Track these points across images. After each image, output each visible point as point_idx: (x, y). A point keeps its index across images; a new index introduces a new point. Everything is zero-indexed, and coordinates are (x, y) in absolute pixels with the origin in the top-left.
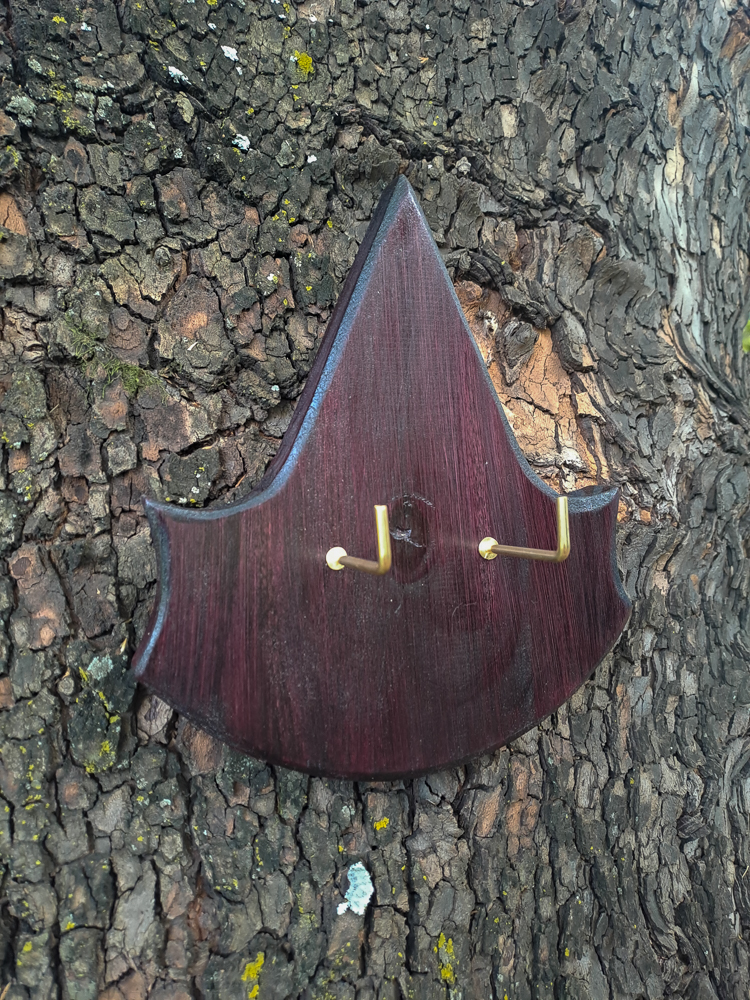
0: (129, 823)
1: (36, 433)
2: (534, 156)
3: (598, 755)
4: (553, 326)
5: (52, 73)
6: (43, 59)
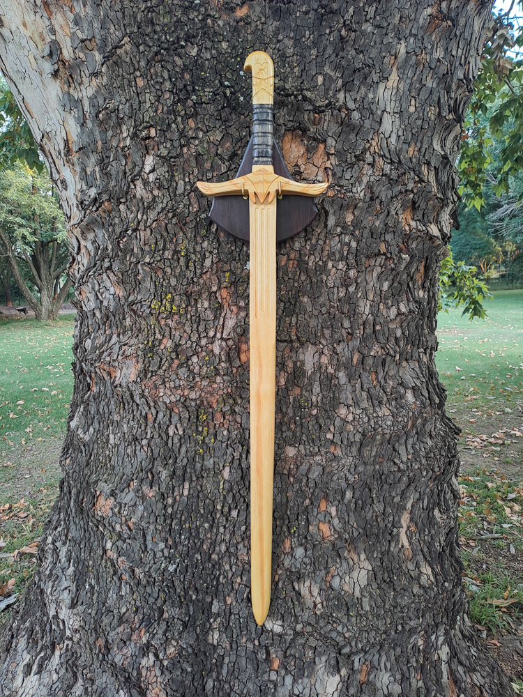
0: (208, 246)
3: (317, 255)
4: (324, 141)
5: (200, 89)
6: (199, 86)
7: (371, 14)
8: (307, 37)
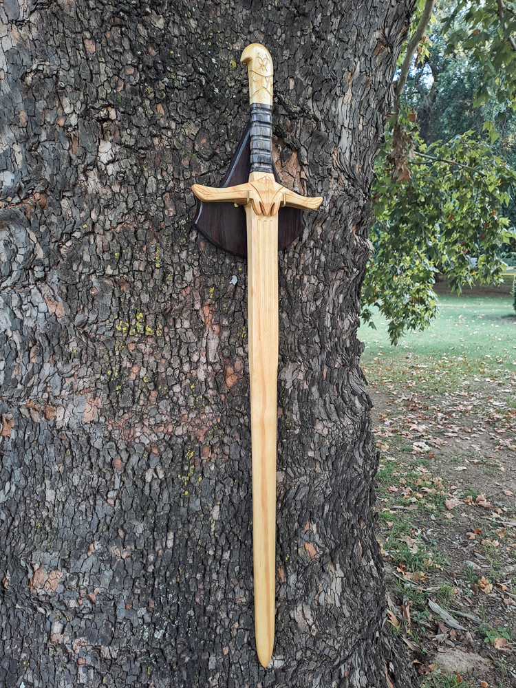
0: (187, 258)
2: (298, 96)
3: (294, 269)
4: (298, 151)
8: (279, 34)
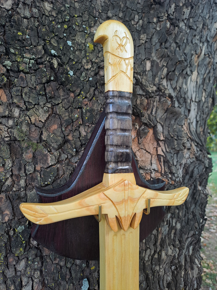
0: (26, 268)
1: (7, 162)
2: (154, 76)
3: (152, 247)
4: (154, 128)
5: (17, 53)
6: (15, 48)
7: (186, 16)
8: (136, 20)
